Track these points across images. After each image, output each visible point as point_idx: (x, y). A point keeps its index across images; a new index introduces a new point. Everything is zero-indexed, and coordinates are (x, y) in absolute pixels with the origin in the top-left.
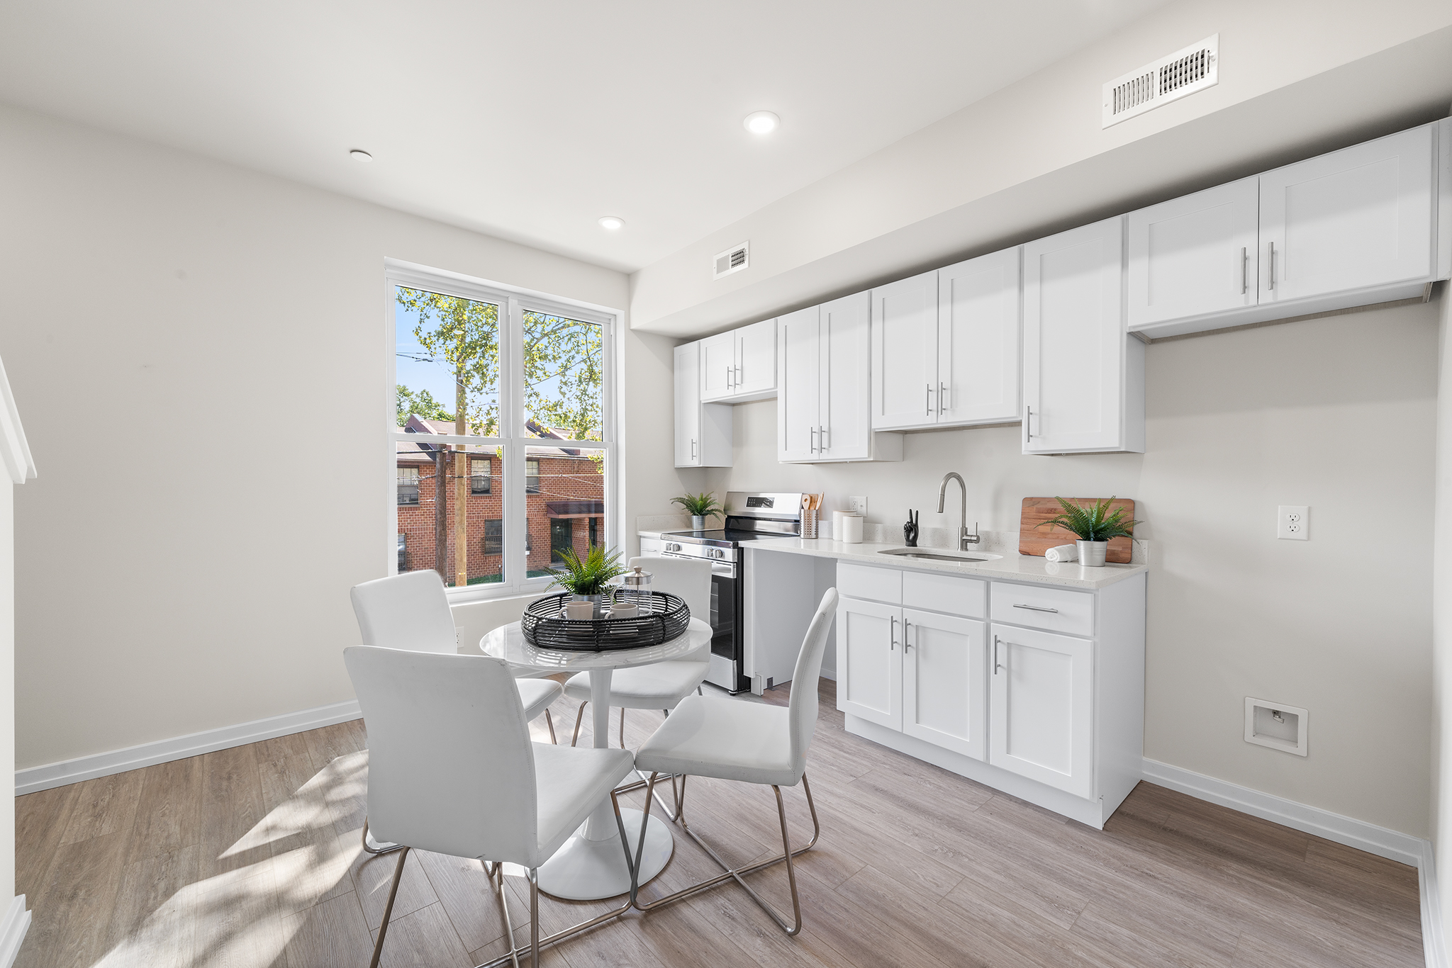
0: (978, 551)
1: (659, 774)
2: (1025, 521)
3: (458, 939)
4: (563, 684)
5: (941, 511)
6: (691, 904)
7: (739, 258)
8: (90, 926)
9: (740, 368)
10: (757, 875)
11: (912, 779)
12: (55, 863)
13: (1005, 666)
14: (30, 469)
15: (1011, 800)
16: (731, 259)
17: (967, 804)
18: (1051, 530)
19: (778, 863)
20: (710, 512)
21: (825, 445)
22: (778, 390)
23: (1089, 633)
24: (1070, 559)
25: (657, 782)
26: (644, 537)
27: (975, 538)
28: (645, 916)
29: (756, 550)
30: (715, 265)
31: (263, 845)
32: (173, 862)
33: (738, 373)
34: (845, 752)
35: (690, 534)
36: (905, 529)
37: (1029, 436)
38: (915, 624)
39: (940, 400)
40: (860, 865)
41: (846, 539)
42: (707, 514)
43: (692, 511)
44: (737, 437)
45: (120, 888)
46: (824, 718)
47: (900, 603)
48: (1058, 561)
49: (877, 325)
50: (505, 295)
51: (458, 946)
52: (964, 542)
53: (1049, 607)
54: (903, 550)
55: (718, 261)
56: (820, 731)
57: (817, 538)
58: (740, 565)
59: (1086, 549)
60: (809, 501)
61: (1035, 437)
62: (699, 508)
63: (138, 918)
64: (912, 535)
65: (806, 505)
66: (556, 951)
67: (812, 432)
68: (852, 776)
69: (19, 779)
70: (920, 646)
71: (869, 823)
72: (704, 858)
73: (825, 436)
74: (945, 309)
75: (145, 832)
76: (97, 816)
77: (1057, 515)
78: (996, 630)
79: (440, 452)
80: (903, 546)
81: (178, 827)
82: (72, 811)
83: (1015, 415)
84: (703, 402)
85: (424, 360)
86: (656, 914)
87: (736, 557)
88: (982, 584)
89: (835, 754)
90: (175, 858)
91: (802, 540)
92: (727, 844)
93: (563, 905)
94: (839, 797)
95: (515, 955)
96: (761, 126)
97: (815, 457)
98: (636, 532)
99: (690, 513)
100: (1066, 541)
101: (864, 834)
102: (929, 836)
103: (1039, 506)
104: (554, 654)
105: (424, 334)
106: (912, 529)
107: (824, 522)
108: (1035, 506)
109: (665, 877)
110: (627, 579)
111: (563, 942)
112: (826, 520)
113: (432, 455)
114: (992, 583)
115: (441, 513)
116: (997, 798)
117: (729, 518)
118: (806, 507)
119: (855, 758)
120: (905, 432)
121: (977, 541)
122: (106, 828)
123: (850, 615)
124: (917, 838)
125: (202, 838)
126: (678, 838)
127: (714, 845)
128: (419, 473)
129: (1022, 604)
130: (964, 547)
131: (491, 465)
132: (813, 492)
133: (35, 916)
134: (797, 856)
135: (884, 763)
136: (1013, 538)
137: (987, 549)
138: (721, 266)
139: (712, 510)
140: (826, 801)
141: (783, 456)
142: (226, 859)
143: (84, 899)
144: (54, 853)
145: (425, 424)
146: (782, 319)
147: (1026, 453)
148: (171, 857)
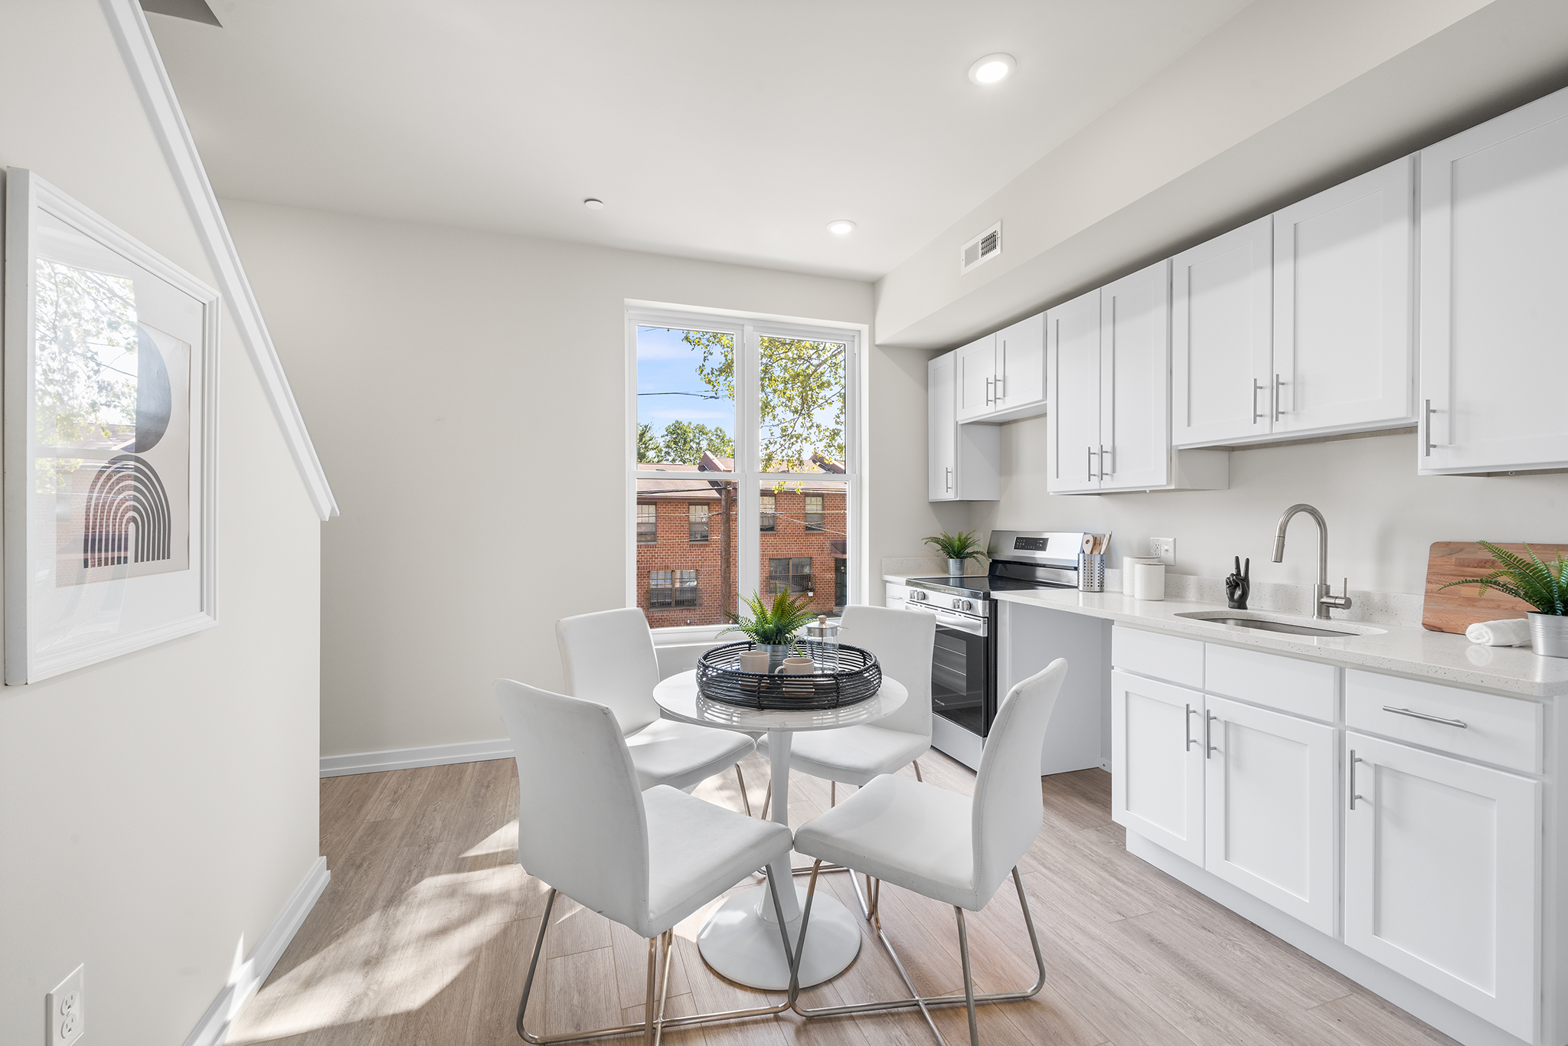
0: (1349, 620)
1: (823, 863)
2: (1434, 578)
3: (616, 990)
4: (756, 740)
5: (1279, 559)
6: (860, 1025)
7: (990, 243)
8: (362, 894)
9: (1002, 379)
10: (951, 1013)
11: (1214, 937)
12: (358, 835)
13: (1371, 797)
14: (333, 509)
15: (1383, 1008)
16: (980, 246)
17: (1298, 996)
18: (1481, 594)
19: (983, 1005)
20: (970, 555)
21: (1107, 469)
22: (1048, 402)
23: (1531, 764)
24: (1516, 642)
25: (821, 873)
26: (890, 582)
27: (1342, 602)
28: (805, 1024)
29: (1014, 604)
30: (963, 257)
31: (493, 854)
32: (428, 853)
33: (1000, 385)
34: (1118, 879)
35: (945, 581)
36: (1227, 584)
37: (1429, 446)
38: (1223, 718)
39: (1276, 399)
40: (1098, 1038)
41: (1138, 594)
42: (966, 557)
43: (949, 554)
44: (1005, 463)
45: (389, 867)
46: (1099, 828)
47: (1201, 687)
48: (1491, 643)
49: (1180, 305)
50: (739, 324)
51: (615, 998)
52: (1324, 606)
53: (1452, 715)
54: (1222, 613)
55: (967, 252)
56: (1090, 845)
57: (1102, 591)
58: (992, 620)
59: (1546, 628)
60: (1091, 544)
61: (1442, 447)
62: (957, 551)
63: (392, 896)
64: (1238, 593)
65: (1088, 549)
66: (701, 1033)
67: (1090, 453)
68: (1120, 914)
69: (323, 764)
70: (1232, 751)
71: (1128, 984)
72: (892, 973)
73: (1107, 458)
74: (1284, 269)
75: (418, 823)
76: (394, 802)
77: (1491, 571)
78: (1352, 741)
79: (725, 489)
80: (1223, 607)
81: (440, 823)
82: (381, 793)
83: (1404, 415)
84: (960, 423)
85: (711, 397)
86: (817, 1026)
87: (988, 611)
88: (1330, 671)
89: (1104, 879)
90: (431, 851)
91: (1081, 593)
92: (924, 963)
93: (724, 985)
94: (1092, 938)
95: (660, 1025)
96: (992, 73)
97: (1094, 485)
98: (881, 576)
99: (945, 556)
100: (1514, 613)
101: (1116, 997)
102: (1219, 1027)
103: (1462, 556)
104: (724, 709)
105: (707, 370)
106: (1239, 586)
107: (1110, 570)
108: (1455, 556)
109: (839, 984)
110: (810, 630)
111: (711, 1027)
112: (1117, 568)
113: (719, 491)
114: (1348, 672)
115: (726, 551)
116: (1356, 999)
117: (994, 564)
118: (1088, 551)
119: (1130, 891)
120: (1231, 449)
121: (1348, 604)
122: (397, 813)
123: (1130, 696)
124: (1198, 1024)
125: (454, 836)
126: (868, 943)
127: (907, 960)
128: (709, 511)
129: (1401, 706)
130: (1324, 613)
131: (775, 501)
132: (1099, 530)
133: (334, 876)
134: (1011, 1002)
135: (1174, 906)
136: (1412, 603)
137: (1366, 617)
138: (970, 257)
139: (974, 552)
140: (1073, 939)
141: (1053, 485)
142: (464, 858)
143: (365, 870)
144: (360, 827)
145: (716, 461)
146: (1053, 313)
147: (1425, 473)
148: (428, 848)
